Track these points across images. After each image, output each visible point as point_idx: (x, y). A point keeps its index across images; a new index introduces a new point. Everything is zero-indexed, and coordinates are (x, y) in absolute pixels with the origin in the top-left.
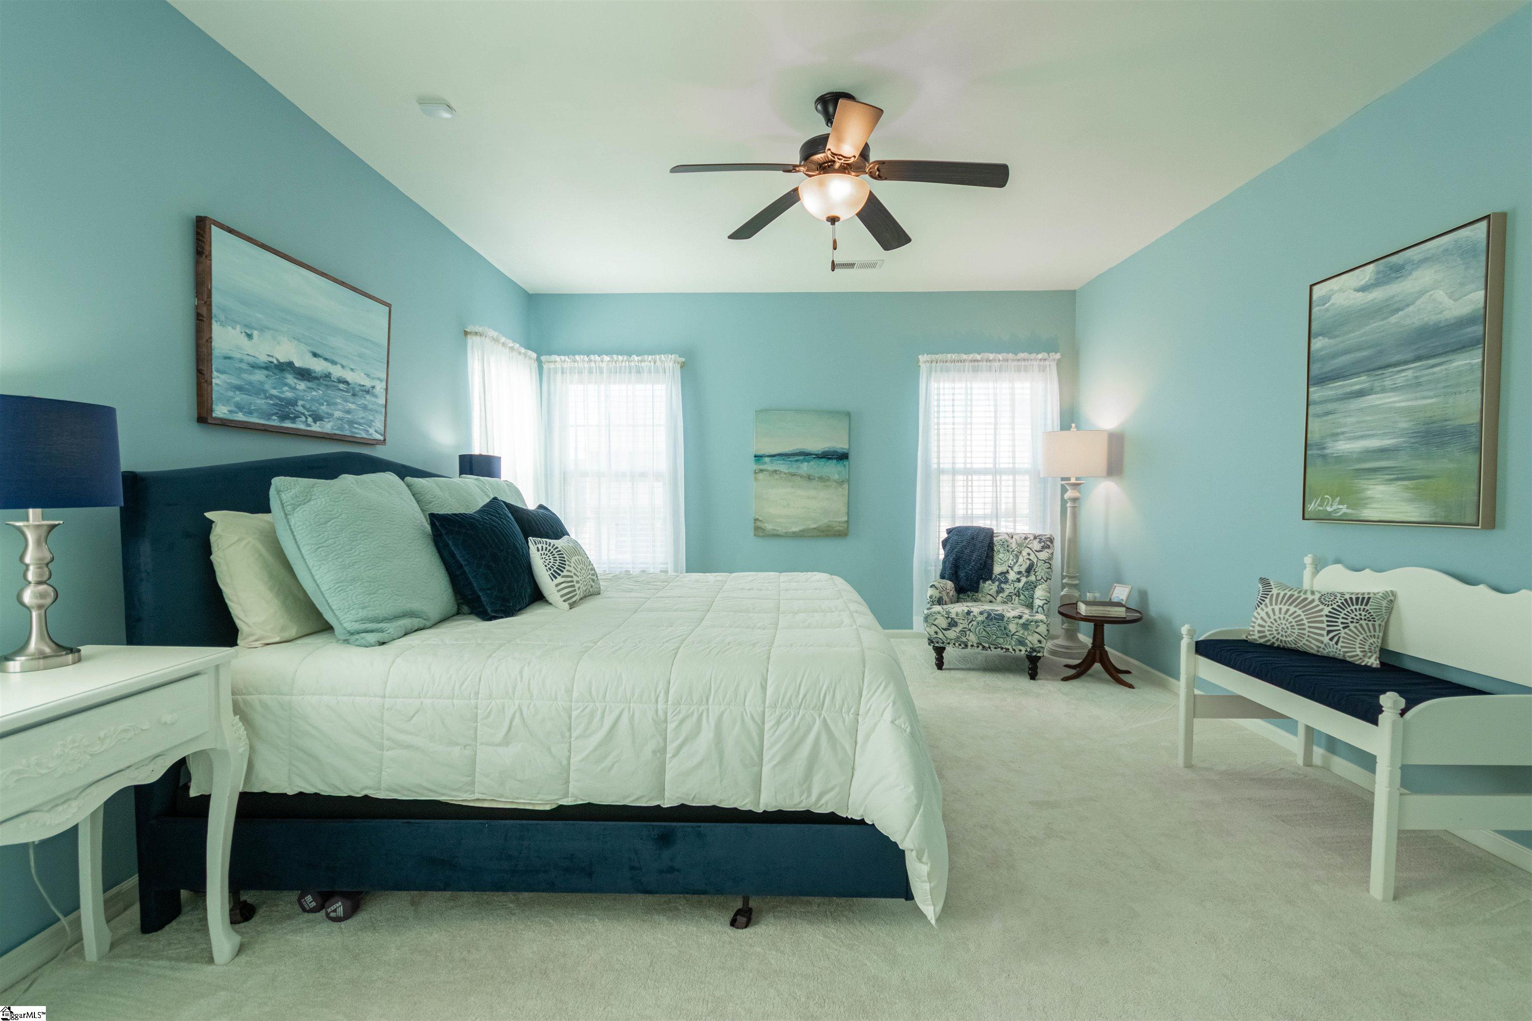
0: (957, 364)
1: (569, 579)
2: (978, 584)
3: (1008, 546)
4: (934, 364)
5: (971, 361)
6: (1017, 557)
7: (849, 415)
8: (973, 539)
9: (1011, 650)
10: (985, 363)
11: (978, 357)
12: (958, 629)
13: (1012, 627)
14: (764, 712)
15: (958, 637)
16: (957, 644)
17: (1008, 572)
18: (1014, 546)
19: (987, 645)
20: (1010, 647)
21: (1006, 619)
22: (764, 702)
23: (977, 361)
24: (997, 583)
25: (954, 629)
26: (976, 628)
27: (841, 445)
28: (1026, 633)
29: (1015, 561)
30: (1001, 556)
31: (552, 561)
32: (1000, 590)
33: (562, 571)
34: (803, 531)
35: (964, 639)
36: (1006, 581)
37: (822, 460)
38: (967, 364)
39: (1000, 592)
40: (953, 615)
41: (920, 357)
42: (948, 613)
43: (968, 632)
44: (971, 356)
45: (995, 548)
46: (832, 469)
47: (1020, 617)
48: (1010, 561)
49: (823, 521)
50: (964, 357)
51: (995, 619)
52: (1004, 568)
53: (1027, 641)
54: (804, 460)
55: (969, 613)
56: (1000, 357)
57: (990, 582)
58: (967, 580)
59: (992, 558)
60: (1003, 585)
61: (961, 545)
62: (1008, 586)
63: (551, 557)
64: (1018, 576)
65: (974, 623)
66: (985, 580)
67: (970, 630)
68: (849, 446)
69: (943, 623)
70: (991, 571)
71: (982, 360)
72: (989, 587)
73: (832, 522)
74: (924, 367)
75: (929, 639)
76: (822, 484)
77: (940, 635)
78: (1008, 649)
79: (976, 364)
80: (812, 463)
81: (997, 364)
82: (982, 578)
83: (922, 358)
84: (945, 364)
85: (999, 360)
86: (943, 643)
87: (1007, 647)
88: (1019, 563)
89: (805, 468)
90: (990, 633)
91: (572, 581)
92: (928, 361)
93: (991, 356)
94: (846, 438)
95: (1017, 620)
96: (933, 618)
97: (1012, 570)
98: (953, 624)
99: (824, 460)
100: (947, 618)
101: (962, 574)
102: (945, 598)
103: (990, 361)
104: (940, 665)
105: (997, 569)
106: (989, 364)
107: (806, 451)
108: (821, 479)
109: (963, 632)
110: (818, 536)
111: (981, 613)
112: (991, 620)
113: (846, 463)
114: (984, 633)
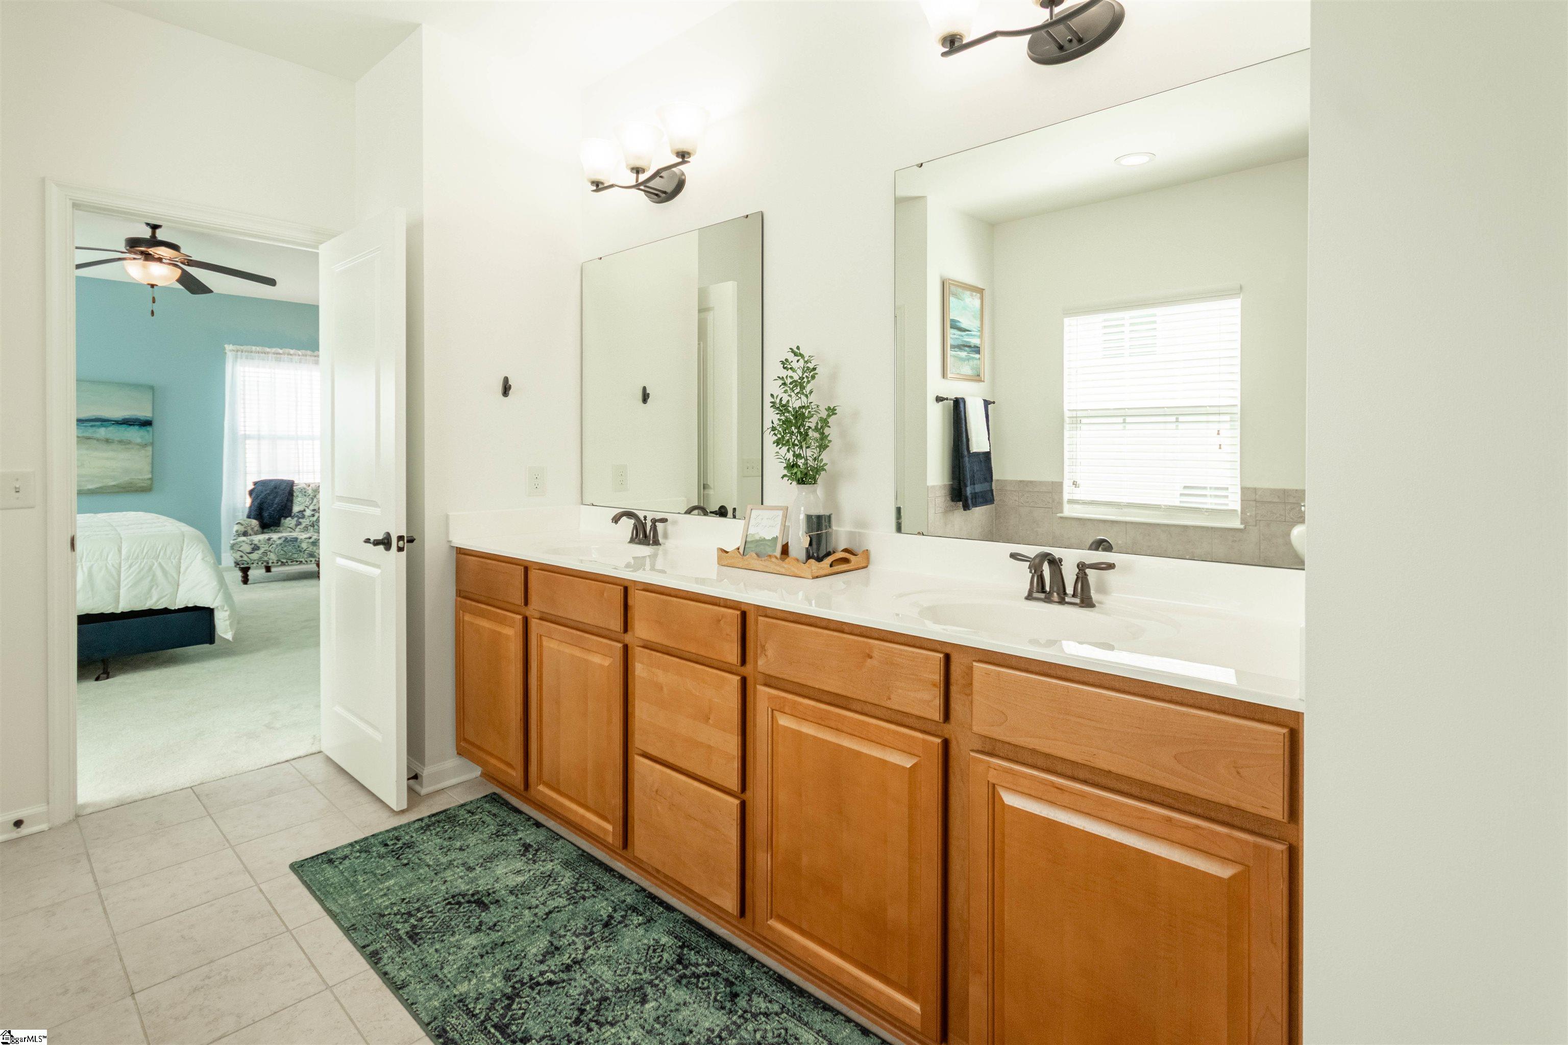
0: (261, 355)
2: (279, 520)
3: (305, 492)
4: (239, 353)
5: (274, 353)
6: (312, 499)
7: (152, 388)
8: (275, 488)
9: (304, 562)
10: (286, 356)
11: (281, 351)
12: (260, 552)
13: (304, 546)
14: (120, 563)
15: (261, 558)
16: (260, 563)
17: (304, 510)
18: (310, 492)
19: (285, 561)
20: (303, 560)
21: (299, 540)
22: (121, 557)
23: (280, 354)
24: (296, 519)
25: (256, 552)
26: (275, 550)
27: (143, 414)
28: (315, 548)
29: (310, 502)
30: (299, 499)
32: (299, 524)
34: (100, 488)
35: (266, 559)
36: (303, 517)
37: (122, 426)
38: (270, 355)
39: (299, 525)
40: (256, 542)
41: (226, 345)
42: (252, 541)
43: (269, 553)
44: (274, 350)
45: (295, 494)
46: (134, 434)
47: (310, 538)
48: (307, 503)
49: (124, 479)
50: (268, 350)
51: (291, 541)
52: (301, 508)
53: (315, 554)
54: (101, 426)
55: (269, 539)
56: (300, 353)
57: (290, 518)
58: (270, 518)
59: (292, 502)
60: (301, 520)
61: (265, 493)
62: (304, 520)
64: (313, 513)
65: (274, 546)
66: (286, 517)
67: (270, 551)
68: (154, 415)
69: (248, 548)
70: (291, 510)
71: (284, 354)
72: (289, 522)
73: (134, 479)
74: (229, 355)
75: (235, 563)
76: (123, 447)
77: (245, 558)
78: (302, 561)
79: (278, 356)
80: (111, 429)
81: (297, 357)
82: (283, 516)
83: (228, 347)
84: (250, 354)
85: (299, 355)
86: (248, 564)
87: (301, 560)
88: (313, 504)
89: (103, 432)
90: (287, 551)
92: (233, 350)
93: (292, 352)
94: (149, 408)
95: (308, 540)
96: (239, 546)
97: (308, 508)
98: (256, 548)
99: (125, 426)
100: (251, 544)
101: (266, 514)
102: (250, 532)
103: (291, 355)
104: (245, 580)
105: (296, 509)
106: (290, 357)
107: (103, 418)
108: (121, 442)
109: (265, 553)
110: (118, 493)
111: (280, 538)
112: (288, 542)
113: (149, 429)
114: (282, 552)
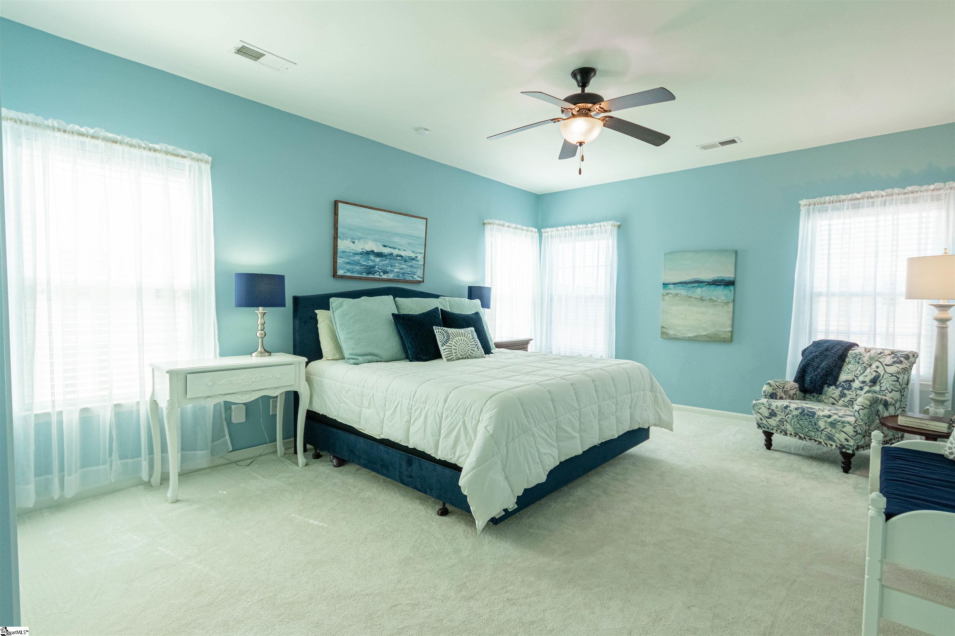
0: (836, 204)
1: (450, 347)
2: (822, 388)
3: (859, 359)
4: (812, 207)
5: (851, 200)
6: (865, 368)
7: (736, 252)
8: (827, 350)
9: (823, 443)
10: (866, 200)
11: (859, 196)
12: (778, 419)
13: (822, 424)
14: (442, 412)
15: (778, 426)
16: (779, 431)
17: (854, 380)
18: (866, 359)
19: (802, 436)
20: (822, 441)
21: (816, 416)
22: (443, 407)
23: (858, 199)
24: (840, 389)
25: (774, 418)
26: (791, 420)
27: (728, 275)
28: (834, 431)
29: (862, 371)
30: (850, 366)
31: (442, 338)
32: (843, 395)
33: (447, 343)
34: (696, 336)
35: (783, 428)
36: (849, 388)
37: (712, 286)
38: (846, 203)
39: (843, 397)
40: (773, 407)
41: (800, 202)
42: (770, 405)
43: (785, 423)
44: (850, 196)
45: (847, 360)
46: (720, 293)
47: (829, 417)
48: (858, 372)
49: (711, 330)
50: (843, 197)
51: (808, 415)
52: (850, 377)
53: (835, 438)
54: (698, 287)
55: (786, 407)
56: (883, 193)
57: (834, 387)
58: (811, 383)
59: (840, 368)
60: (845, 391)
61: (814, 354)
62: (850, 392)
63: (442, 336)
64: (862, 385)
65: (790, 416)
66: (830, 385)
67: (786, 421)
68: (735, 275)
69: (766, 413)
70: (836, 378)
71: (863, 198)
72: (832, 391)
73: (719, 331)
74: (803, 210)
75: (757, 424)
76: (712, 303)
77: (764, 422)
78: (821, 442)
79: (857, 202)
80: (704, 289)
81: (880, 199)
82: (826, 383)
83: (803, 202)
84: (822, 205)
85: (882, 196)
86: (768, 428)
87: (820, 440)
88: (865, 374)
89: (699, 292)
90: (803, 425)
91: (451, 349)
92: (806, 205)
93: (872, 193)
94: (733, 270)
95: (826, 419)
96: (758, 408)
97: (857, 379)
98: (773, 414)
99: (714, 286)
100: (769, 409)
101: (808, 378)
103: (872, 198)
104: (769, 445)
105: (843, 377)
106: (870, 200)
107: (700, 280)
108: (711, 300)
109: (781, 421)
110: (707, 341)
111: (797, 409)
112: (804, 415)
113: (732, 288)
114: (798, 425)
